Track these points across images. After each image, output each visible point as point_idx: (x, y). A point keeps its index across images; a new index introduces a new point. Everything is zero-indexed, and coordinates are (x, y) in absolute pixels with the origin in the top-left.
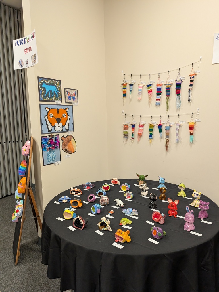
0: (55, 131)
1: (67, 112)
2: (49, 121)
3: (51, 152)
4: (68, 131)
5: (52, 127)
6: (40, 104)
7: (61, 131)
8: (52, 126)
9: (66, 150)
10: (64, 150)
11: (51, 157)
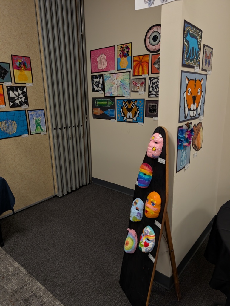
0: (190, 116)
1: (202, 85)
2: (187, 100)
3: (184, 151)
4: (200, 117)
5: (188, 111)
6: (182, 71)
7: (195, 116)
8: (189, 109)
9: (195, 145)
10: (194, 147)
11: (184, 159)
